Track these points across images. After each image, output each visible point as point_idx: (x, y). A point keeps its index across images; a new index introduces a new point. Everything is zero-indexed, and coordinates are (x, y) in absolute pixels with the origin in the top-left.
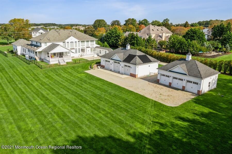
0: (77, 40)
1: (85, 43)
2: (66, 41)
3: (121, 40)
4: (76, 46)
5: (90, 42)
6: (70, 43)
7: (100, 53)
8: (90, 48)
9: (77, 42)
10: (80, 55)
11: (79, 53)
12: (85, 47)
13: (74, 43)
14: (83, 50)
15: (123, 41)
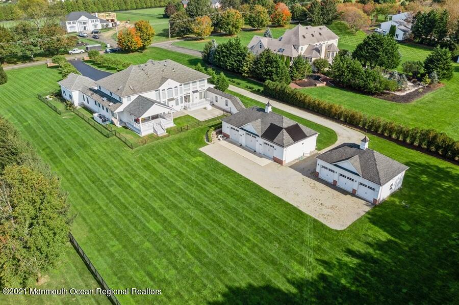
0: (178, 84)
1: (191, 85)
2: (161, 88)
3: (249, 63)
4: (177, 94)
5: (198, 83)
6: (166, 91)
7: (217, 101)
8: (198, 93)
9: (179, 87)
10: (183, 107)
11: (181, 103)
12: (190, 92)
13: (174, 89)
14: (187, 98)
15: (251, 65)
